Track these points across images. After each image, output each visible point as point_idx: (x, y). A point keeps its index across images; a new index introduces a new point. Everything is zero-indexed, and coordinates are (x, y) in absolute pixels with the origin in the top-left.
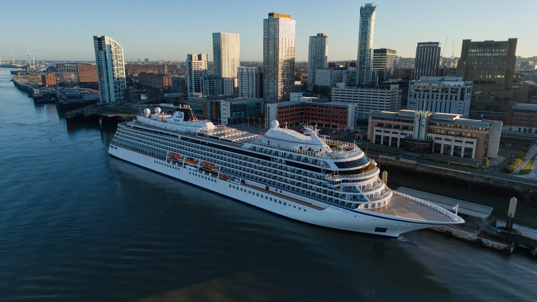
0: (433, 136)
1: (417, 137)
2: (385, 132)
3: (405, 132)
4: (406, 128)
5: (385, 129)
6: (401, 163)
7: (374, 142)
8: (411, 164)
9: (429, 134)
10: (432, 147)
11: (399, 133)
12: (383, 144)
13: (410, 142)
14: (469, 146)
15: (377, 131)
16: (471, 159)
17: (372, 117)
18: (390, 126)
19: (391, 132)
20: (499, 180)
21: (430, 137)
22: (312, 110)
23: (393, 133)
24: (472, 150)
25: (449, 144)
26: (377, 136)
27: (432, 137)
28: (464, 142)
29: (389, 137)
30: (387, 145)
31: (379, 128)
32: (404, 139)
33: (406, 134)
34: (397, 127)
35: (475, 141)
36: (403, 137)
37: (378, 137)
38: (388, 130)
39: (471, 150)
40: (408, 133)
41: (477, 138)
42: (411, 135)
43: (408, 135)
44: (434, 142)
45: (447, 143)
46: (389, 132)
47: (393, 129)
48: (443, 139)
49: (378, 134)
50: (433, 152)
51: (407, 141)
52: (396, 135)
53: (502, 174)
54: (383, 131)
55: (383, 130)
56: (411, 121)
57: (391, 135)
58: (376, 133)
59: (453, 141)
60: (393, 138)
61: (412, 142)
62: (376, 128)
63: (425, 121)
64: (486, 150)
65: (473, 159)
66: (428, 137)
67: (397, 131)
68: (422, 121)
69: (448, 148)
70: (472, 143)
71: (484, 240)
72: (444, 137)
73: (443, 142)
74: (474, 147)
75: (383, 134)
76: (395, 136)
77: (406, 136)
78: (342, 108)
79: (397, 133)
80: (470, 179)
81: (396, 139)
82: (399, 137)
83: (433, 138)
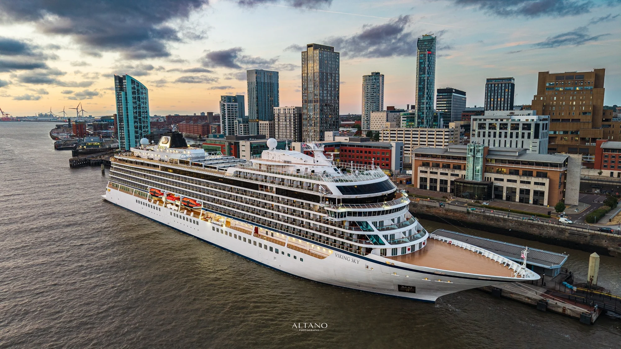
0: (493, 176)
1: (471, 179)
2: (431, 173)
3: (457, 172)
4: (459, 167)
5: (431, 169)
6: (447, 210)
7: (418, 187)
8: (460, 212)
9: (487, 174)
10: (492, 191)
11: (449, 174)
12: (430, 189)
13: (462, 184)
14: (539, 188)
15: (422, 172)
16: (543, 207)
17: (416, 154)
18: (437, 166)
19: (439, 173)
20: (579, 231)
21: (488, 178)
22: (350, 151)
23: (441, 174)
24: (544, 194)
25: (514, 187)
26: (421, 178)
27: (491, 178)
28: (532, 183)
29: (437, 179)
30: (434, 190)
31: (423, 169)
32: (455, 181)
33: (458, 175)
34: (447, 166)
35: (546, 181)
36: (453, 179)
37: (423, 180)
38: (435, 170)
39: (542, 193)
40: (461, 173)
41: (550, 177)
42: (465, 175)
43: (460, 176)
44: (494, 185)
45: (511, 185)
46: (436, 173)
47: (441, 169)
48: (505, 180)
49: (423, 175)
50: (493, 197)
51: (458, 184)
52: (446, 176)
53: (583, 224)
54: (429, 172)
55: (429, 170)
56: (463, 157)
57: (439, 177)
58: (420, 175)
59: (518, 182)
60: (442, 181)
61: (465, 185)
62: (420, 169)
63: (480, 156)
64: (564, 193)
65: (545, 206)
66: (485, 177)
67: (446, 171)
68: (477, 156)
69: (512, 191)
70: (543, 184)
71: (550, 301)
72: (506, 177)
73: (505, 185)
74: (545, 189)
75: (429, 176)
76: (444, 178)
77: (457, 178)
78: (384, 148)
79: (447, 174)
80: (538, 231)
81: (446, 182)
82: (450, 178)
83: (493, 179)
